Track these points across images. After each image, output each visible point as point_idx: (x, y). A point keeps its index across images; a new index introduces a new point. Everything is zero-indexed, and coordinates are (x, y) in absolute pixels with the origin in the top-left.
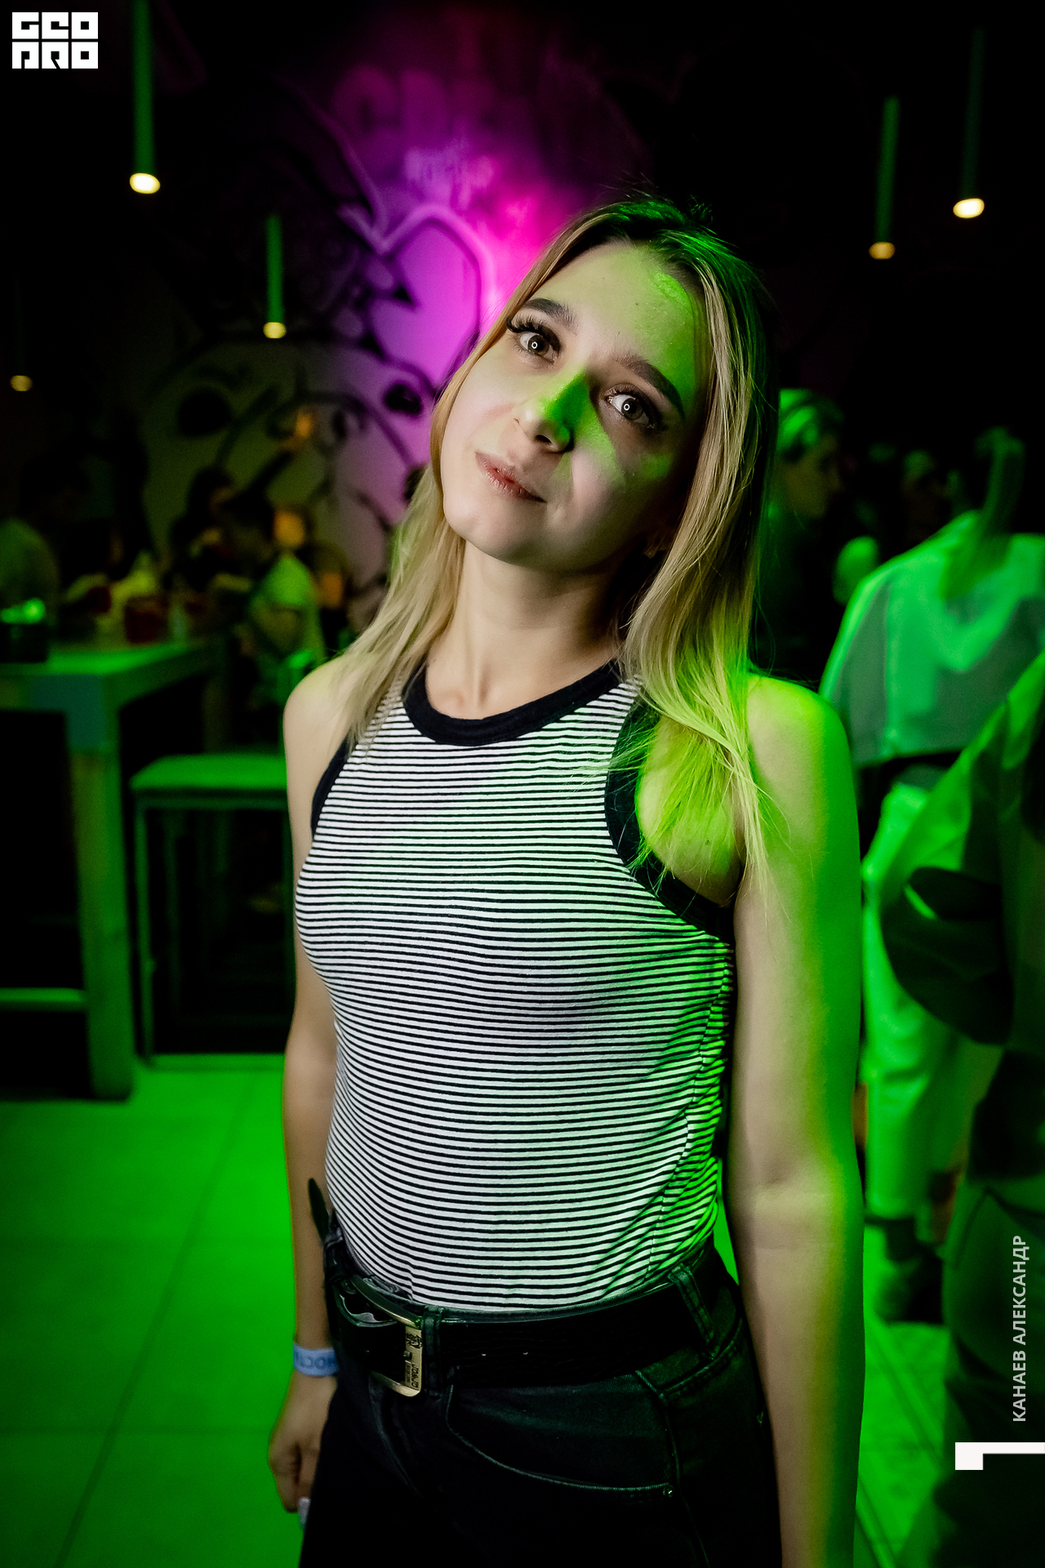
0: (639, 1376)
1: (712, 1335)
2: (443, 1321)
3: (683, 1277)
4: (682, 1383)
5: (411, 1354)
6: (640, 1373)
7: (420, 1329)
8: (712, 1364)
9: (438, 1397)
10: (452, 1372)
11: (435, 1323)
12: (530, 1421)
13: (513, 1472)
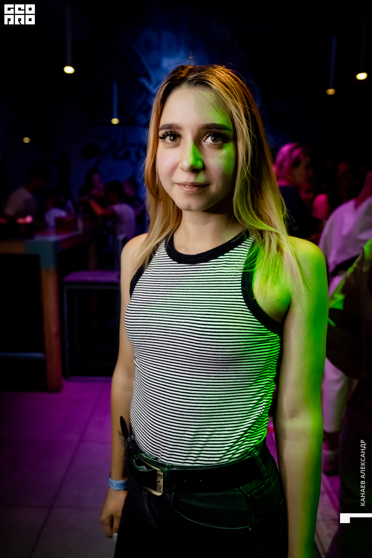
0: (241, 489)
1: (266, 474)
2: (171, 469)
3: (256, 454)
4: (255, 491)
5: (159, 481)
6: (241, 488)
7: (162, 472)
8: (266, 484)
9: (169, 496)
10: (174, 487)
11: (168, 470)
12: (201, 504)
13: (194, 523)
